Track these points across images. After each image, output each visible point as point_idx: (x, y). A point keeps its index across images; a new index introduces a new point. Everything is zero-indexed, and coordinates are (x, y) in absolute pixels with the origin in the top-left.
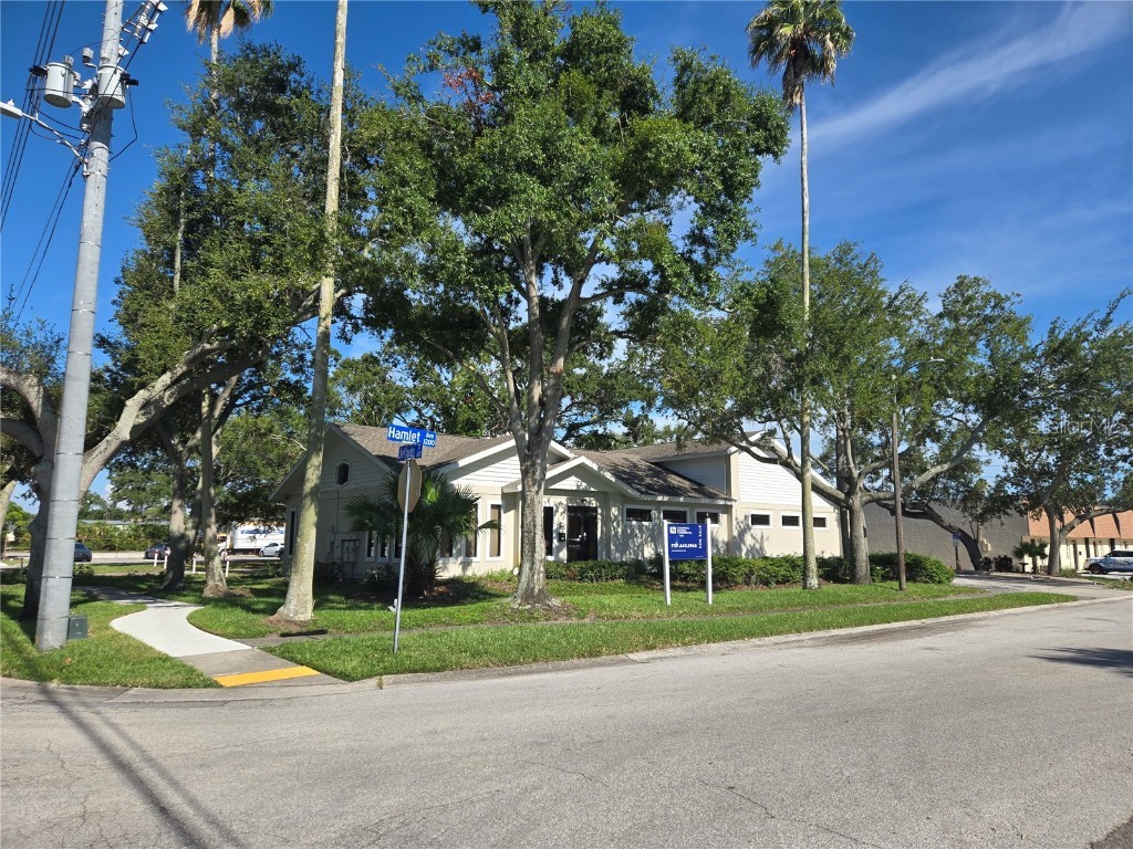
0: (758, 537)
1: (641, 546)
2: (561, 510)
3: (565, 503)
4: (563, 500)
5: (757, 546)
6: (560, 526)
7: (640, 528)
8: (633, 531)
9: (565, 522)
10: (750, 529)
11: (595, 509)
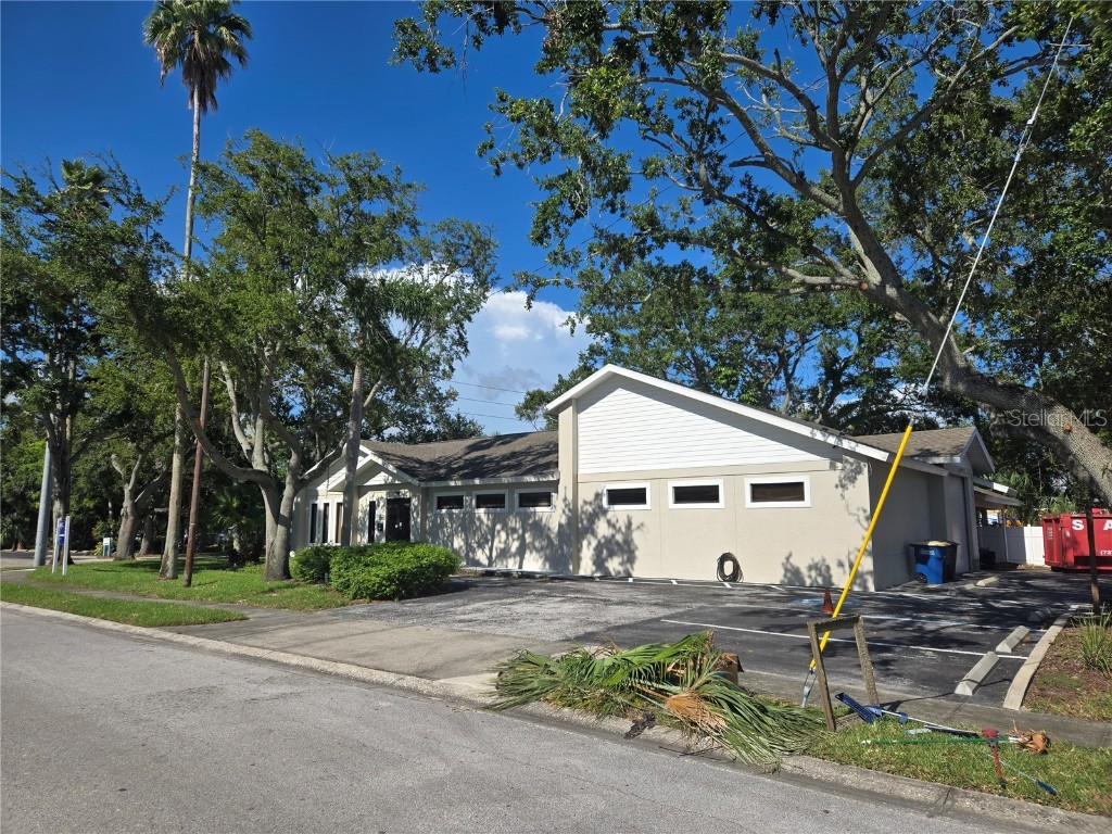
0: (622, 524)
1: (451, 537)
2: (382, 504)
3: (385, 497)
4: (383, 494)
5: (619, 537)
6: (381, 518)
7: (450, 515)
8: (442, 520)
9: (384, 514)
10: (605, 512)
11: (409, 500)
